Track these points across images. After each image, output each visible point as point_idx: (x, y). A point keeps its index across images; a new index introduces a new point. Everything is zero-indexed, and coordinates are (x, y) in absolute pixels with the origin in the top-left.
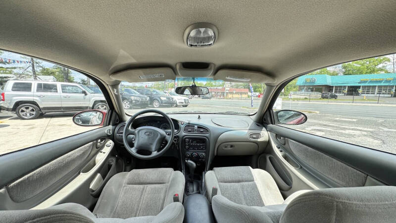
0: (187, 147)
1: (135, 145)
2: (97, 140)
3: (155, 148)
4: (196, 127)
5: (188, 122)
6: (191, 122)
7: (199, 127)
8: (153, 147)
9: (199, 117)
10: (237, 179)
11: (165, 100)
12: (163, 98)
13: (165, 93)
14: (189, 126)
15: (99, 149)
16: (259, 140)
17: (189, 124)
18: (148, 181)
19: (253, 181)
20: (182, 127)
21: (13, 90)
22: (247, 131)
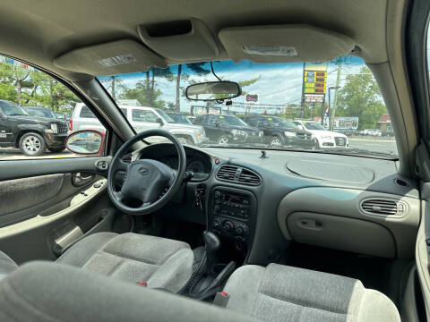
0: (217, 207)
1: (123, 188)
2: (76, 171)
3: (150, 196)
4: (240, 170)
5: (227, 159)
6: (233, 161)
7: (244, 172)
8: (147, 195)
9: (264, 153)
10: (304, 297)
11: (293, 138)
12: (289, 134)
13: (297, 124)
14: (229, 167)
15: (81, 188)
16: (390, 218)
17: (229, 163)
18: (133, 253)
19: (345, 312)
20: (216, 167)
21: (81, 116)
22: (359, 192)
